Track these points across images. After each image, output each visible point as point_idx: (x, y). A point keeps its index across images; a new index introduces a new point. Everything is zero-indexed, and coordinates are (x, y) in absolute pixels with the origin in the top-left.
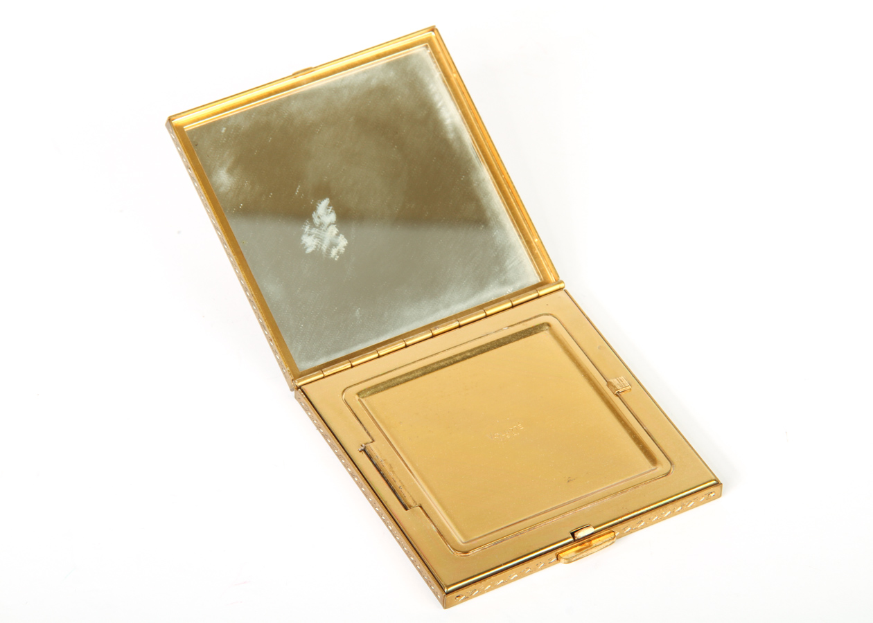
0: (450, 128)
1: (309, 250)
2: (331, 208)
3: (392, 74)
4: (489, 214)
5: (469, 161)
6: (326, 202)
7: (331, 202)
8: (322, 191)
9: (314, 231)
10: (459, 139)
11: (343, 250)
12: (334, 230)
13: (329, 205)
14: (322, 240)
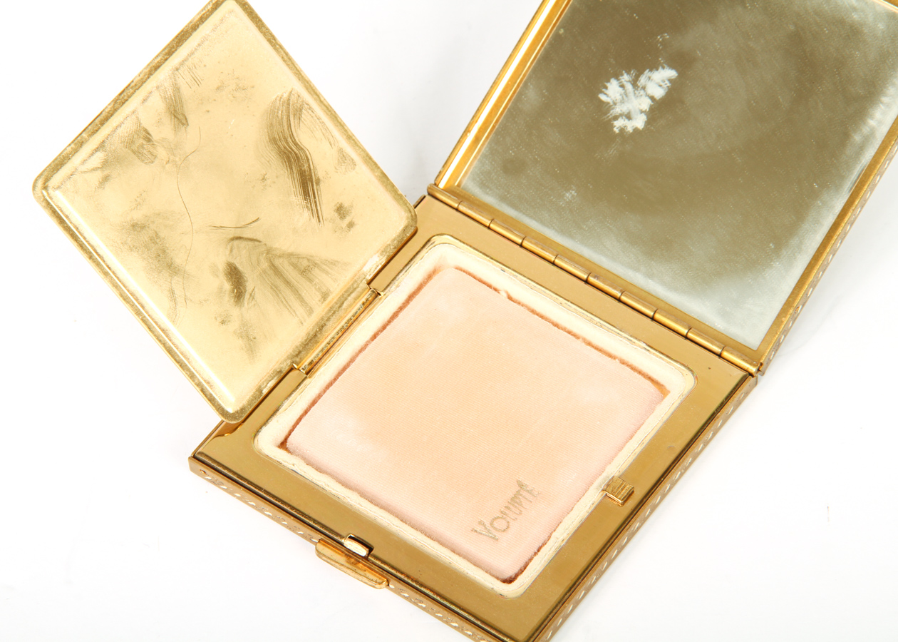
0: (865, 130)
1: (602, 97)
2: (669, 84)
3: (881, 26)
4: (794, 242)
5: (842, 178)
6: (671, 73)
7: (675, 79)
8: (681, 62)
9: (629, 87)
10: (861, 149)
11: (630, 129)
12: (646, 104)
13: (670, 81)
14: (622, 102)
